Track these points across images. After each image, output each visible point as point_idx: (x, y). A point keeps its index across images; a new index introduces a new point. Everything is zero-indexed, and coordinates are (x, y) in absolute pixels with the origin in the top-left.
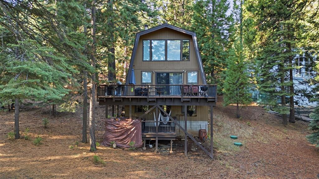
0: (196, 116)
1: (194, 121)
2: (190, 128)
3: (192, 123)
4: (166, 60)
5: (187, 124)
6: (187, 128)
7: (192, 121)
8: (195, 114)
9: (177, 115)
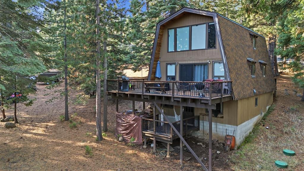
0: (222, 117)
1: (220, 123)
2: (215, 131)
3: (218, 126)
4: (190, 49)
5: (212, 126)
6: (213, 132)
7: (218, 124)
8: (222, 116)
9: (201, 114)
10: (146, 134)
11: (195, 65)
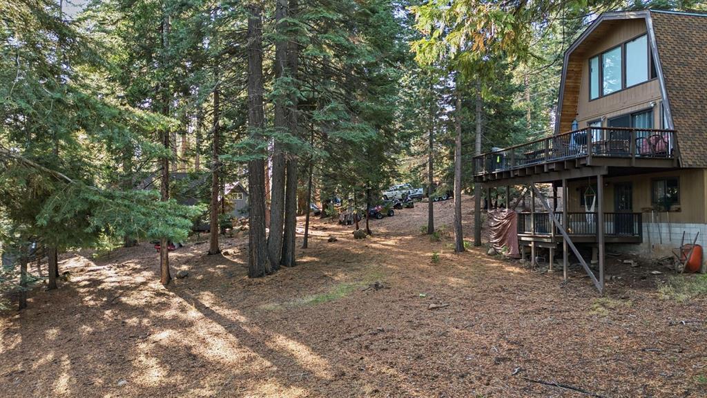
0: (679, 210)
1: (675, 223)
2: (669, 240)
3: (672, 229)
4: (624, 87)
8: (678, 206)
9: (643, 209)
10: (523, 239)
11: (633, 115)
